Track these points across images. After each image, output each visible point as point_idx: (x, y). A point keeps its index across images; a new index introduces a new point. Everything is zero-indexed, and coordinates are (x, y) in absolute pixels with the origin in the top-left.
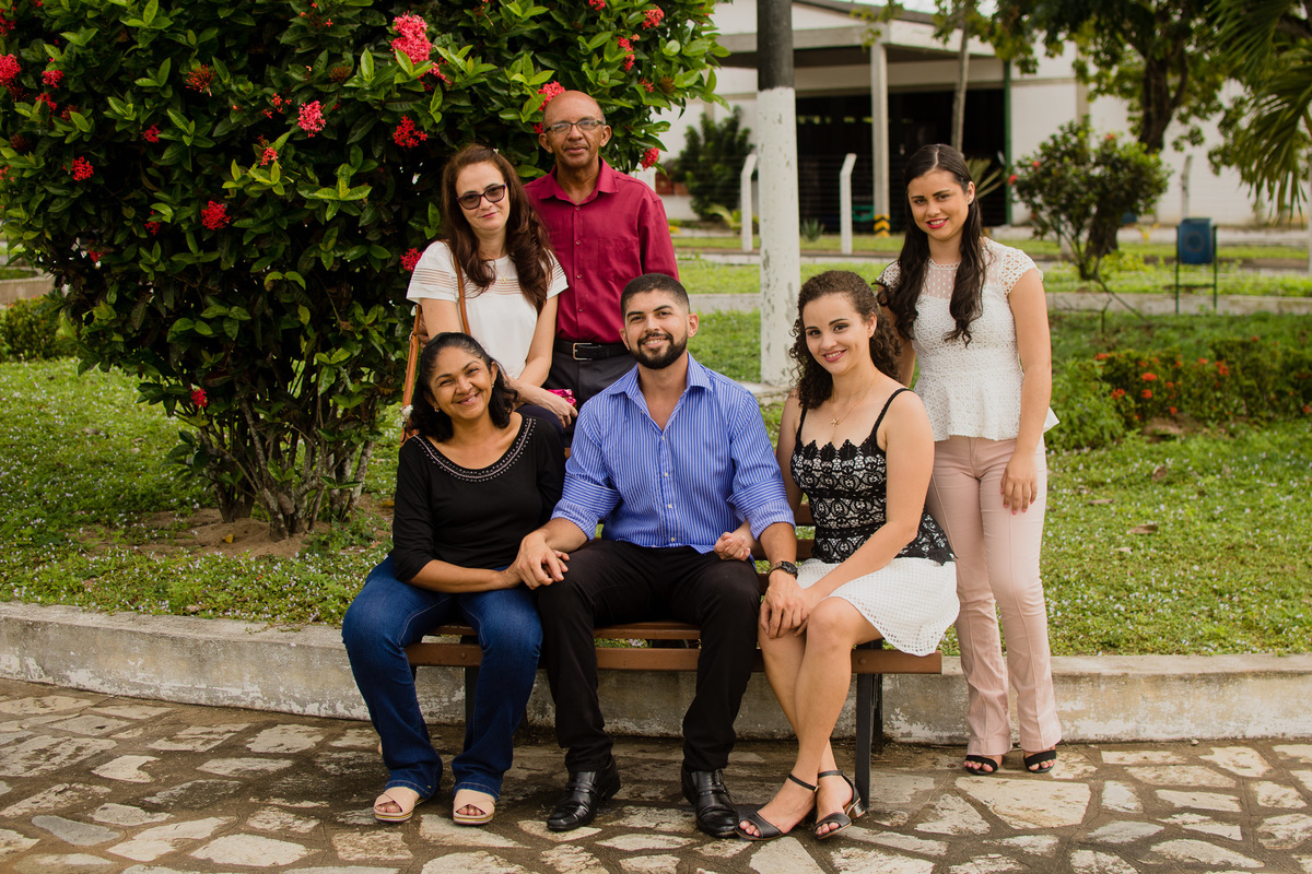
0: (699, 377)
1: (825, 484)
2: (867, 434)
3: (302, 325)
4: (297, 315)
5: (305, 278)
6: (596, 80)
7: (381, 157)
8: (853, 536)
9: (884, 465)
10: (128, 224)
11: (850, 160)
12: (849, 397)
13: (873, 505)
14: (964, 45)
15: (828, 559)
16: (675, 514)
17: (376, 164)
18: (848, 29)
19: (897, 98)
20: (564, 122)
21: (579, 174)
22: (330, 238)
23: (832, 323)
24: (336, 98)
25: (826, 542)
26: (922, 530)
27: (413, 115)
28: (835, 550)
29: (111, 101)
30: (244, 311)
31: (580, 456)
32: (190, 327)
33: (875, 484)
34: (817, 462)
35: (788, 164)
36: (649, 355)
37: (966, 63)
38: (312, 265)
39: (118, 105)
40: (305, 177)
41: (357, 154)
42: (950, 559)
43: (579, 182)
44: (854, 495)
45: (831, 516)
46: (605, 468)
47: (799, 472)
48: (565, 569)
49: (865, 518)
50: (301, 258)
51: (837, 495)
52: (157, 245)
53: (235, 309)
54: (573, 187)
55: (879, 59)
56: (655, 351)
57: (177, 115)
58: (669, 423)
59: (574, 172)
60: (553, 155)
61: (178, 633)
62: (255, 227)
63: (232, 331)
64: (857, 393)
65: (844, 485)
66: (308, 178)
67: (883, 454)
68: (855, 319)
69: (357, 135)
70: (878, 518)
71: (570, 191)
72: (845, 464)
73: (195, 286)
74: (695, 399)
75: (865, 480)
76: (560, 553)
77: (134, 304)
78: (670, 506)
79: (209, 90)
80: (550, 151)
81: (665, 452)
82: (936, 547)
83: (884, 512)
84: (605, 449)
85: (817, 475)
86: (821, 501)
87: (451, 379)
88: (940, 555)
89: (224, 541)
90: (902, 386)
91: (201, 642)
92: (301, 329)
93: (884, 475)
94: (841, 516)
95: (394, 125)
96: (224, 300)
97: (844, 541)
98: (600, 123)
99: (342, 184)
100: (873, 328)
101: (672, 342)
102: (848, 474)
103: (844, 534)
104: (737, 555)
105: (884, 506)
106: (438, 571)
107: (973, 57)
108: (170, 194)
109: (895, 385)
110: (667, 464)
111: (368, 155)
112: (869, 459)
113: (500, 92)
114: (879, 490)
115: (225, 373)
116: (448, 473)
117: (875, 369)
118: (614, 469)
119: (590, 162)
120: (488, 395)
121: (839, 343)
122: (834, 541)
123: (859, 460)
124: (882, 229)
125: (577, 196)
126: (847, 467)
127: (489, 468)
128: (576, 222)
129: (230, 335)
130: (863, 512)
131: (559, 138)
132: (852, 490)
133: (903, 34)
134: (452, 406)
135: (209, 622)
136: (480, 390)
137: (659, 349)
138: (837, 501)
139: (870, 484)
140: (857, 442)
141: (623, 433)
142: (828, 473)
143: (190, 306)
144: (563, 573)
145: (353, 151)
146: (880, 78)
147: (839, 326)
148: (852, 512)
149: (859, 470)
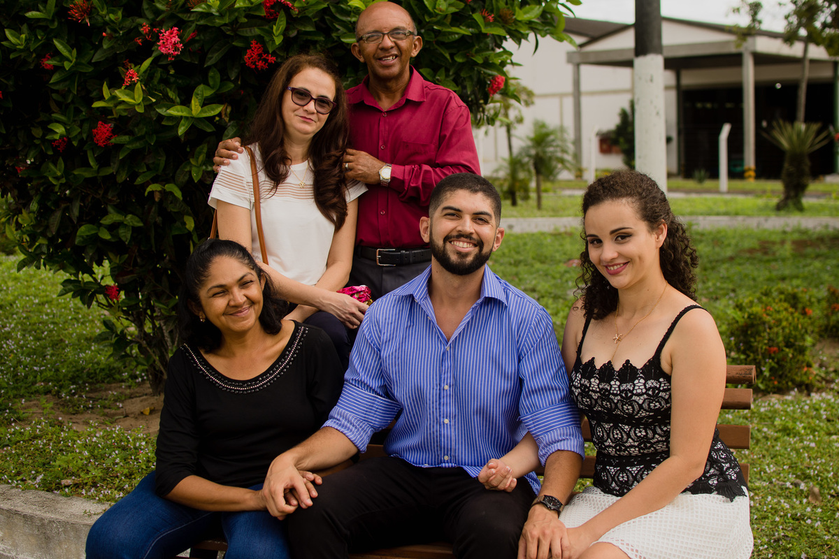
0: (493, 288)
1: (602, 406)
2: (650, 354)
3: (189, 232)
4: (185, 224)
5: (181, 189)
6: (434, 8)
7: (237, 79)
8: (632, 465)
9: (669, 390)
10: (37, 142)
11: (726, 129)
12: (635, 311)
13: (655, 433)
14: (806, 50)
15: (607, 490)
16: (450, 430)
17: (233, 86)
18: (727, 43)
19: (760, 89)
20: (376, 31)
21: (389, 84)
22: (200, 153)
23: (612, 232)
24: (194, 26)
25: (604, 469)
26: (711, 461)
27: (260, 39)
28: (613, 480)
29: (7, 33)
30: (137, 219)
31: (360, 363)
32: (93, 232)
33: (657, 411)
34: (595, 382)
35: (658, 114)
36: (454, 258)
37: (807, 64)
38: (187, 178)
39: (13, 35)
40: (166, 97)
41: (214, 76)
42: (742, 494)
43: (389, 92)
44: (634, 422)
45: (609, 442)
46: (382, 374)
47: (577, 392)
48: (315, 494)
49: (646, 447)
50: (178, 171)
51: (617, 420)
52: (61, 160)
53: (129, 216)
54: (383, 96)
55: (749, 64)
56: (462, 255)
57: (62, 44)
58: (456, 334)
59: (385, 82)
60: (365, 64)
61: (28, 510)
62: (129, 143)
63: (126, 235)
64: (643, 308)
65: (623, 410)
66: (169, 98)
67: (668, 378)
68: (640, 228)
69: (213, 58)
70: (660, 447)
71: (380, 99)
72: (624, 387)
73: (98, 197)
74: (487, 309)
75: (646, 406)
76: (311, 476)
77: (53, 212)
78: (446, 421)
79: (87, 21)
80: (362, 60)
81: (447, 364)
82: (726, 480)
83: (667, 441)
84: (384, 354)
85: (595, 396)
86: (599, 425)
87: (224, 290)
88: (729, 490)
89: (142, 413)
90: (692, 303)
91: (46, 521)
92: (189, 235)
93: (668, 401)
94: (619, 443)
95: (245, 49)
96: (122, 209)
97: (623, 470)
98: (411, 33)
99: (195, 103)
100: (663, 237)
101: (481, 250)
102: (627, 398)
103: (624, 462)
104: (501, 487)
105: (667, 435)
106: (194, 487)
107: (813, 61)
108: (65, 116)
109: (685, 301)
110: (448, 377)
111: (225, 78)
112: (651, 383)
113: (344, 19)
114: (663, 417)
115: (132, 272)
116: (214, 384)
117: (664, 283)
118: (393, 376)
119: (401, 74)
120: (259, 308)
121: (620, 255)
122: (612, 470)
123: (640, 383)
124: (750, 177)
125: (386, 104)
126: (626, 391)
127: (256, 379)
128: (382, 128)
129: (124, 239)
130: (644, 441)
131: (370, 47)
132: (631, 416)
133: (764, 45)
134: (223, 318)
135: (63, 499)
136: (252, 302)
137: (466, 255)
138: (616, 427)
139: (650, 410)
140: (639, 362)
141: (404, 339)
142: (605, 395)
143: (93, 215)
144: (312, 499)
145: (211, 74)
146: (749, 75)
147: (622, 235)
148: (632, 438)
149: (639, 395)
